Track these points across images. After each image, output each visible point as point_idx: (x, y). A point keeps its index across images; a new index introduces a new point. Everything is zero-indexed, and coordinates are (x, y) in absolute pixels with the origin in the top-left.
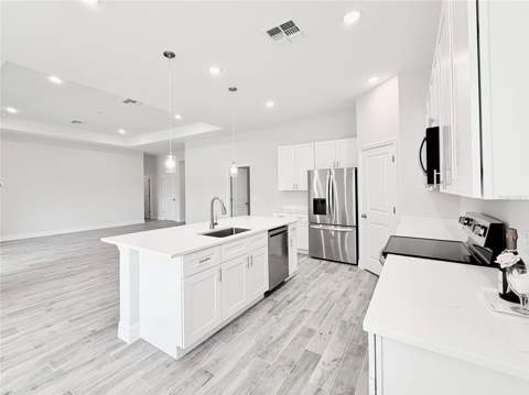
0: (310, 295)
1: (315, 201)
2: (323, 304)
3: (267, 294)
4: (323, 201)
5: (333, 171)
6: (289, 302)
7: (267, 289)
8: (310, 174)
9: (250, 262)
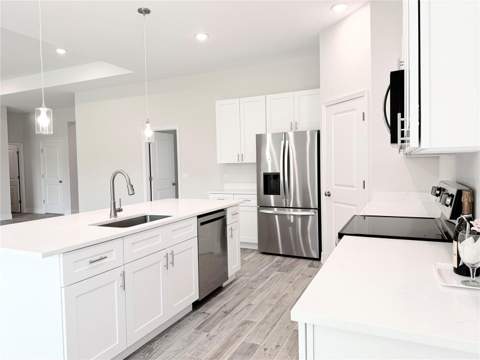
0: (256, 302)
1: (267, 176)
2: (272, 311)
3: (196, 305)
4: (276, 176)
5: (291, 135)
6: (226, 313)
7: (196, 298)
8: (260, 140)
9: (170, 261)
